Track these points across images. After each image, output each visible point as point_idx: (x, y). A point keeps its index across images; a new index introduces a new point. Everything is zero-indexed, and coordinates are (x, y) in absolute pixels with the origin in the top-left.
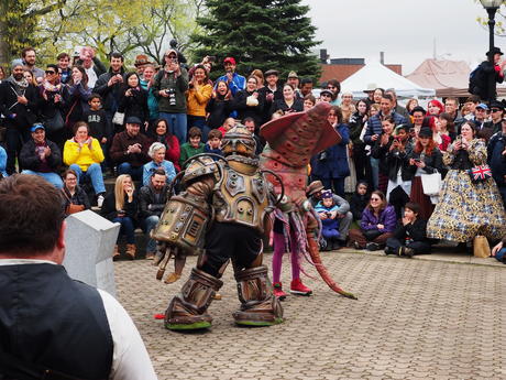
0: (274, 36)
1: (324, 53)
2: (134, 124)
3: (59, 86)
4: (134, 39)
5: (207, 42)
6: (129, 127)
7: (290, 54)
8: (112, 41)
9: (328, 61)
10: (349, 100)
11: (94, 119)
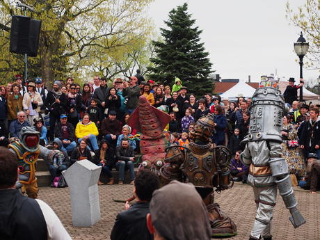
0: (190, 68)
1: (218, 76)
2: (112, 115)
3: (76, 95)
4: (119, 69)
5: (155, 70)
6: (110, 116)
7: (199, 77)
8: (107, 69)
9: (220, 80)
10: (226, 102)
11: (93, 111)
